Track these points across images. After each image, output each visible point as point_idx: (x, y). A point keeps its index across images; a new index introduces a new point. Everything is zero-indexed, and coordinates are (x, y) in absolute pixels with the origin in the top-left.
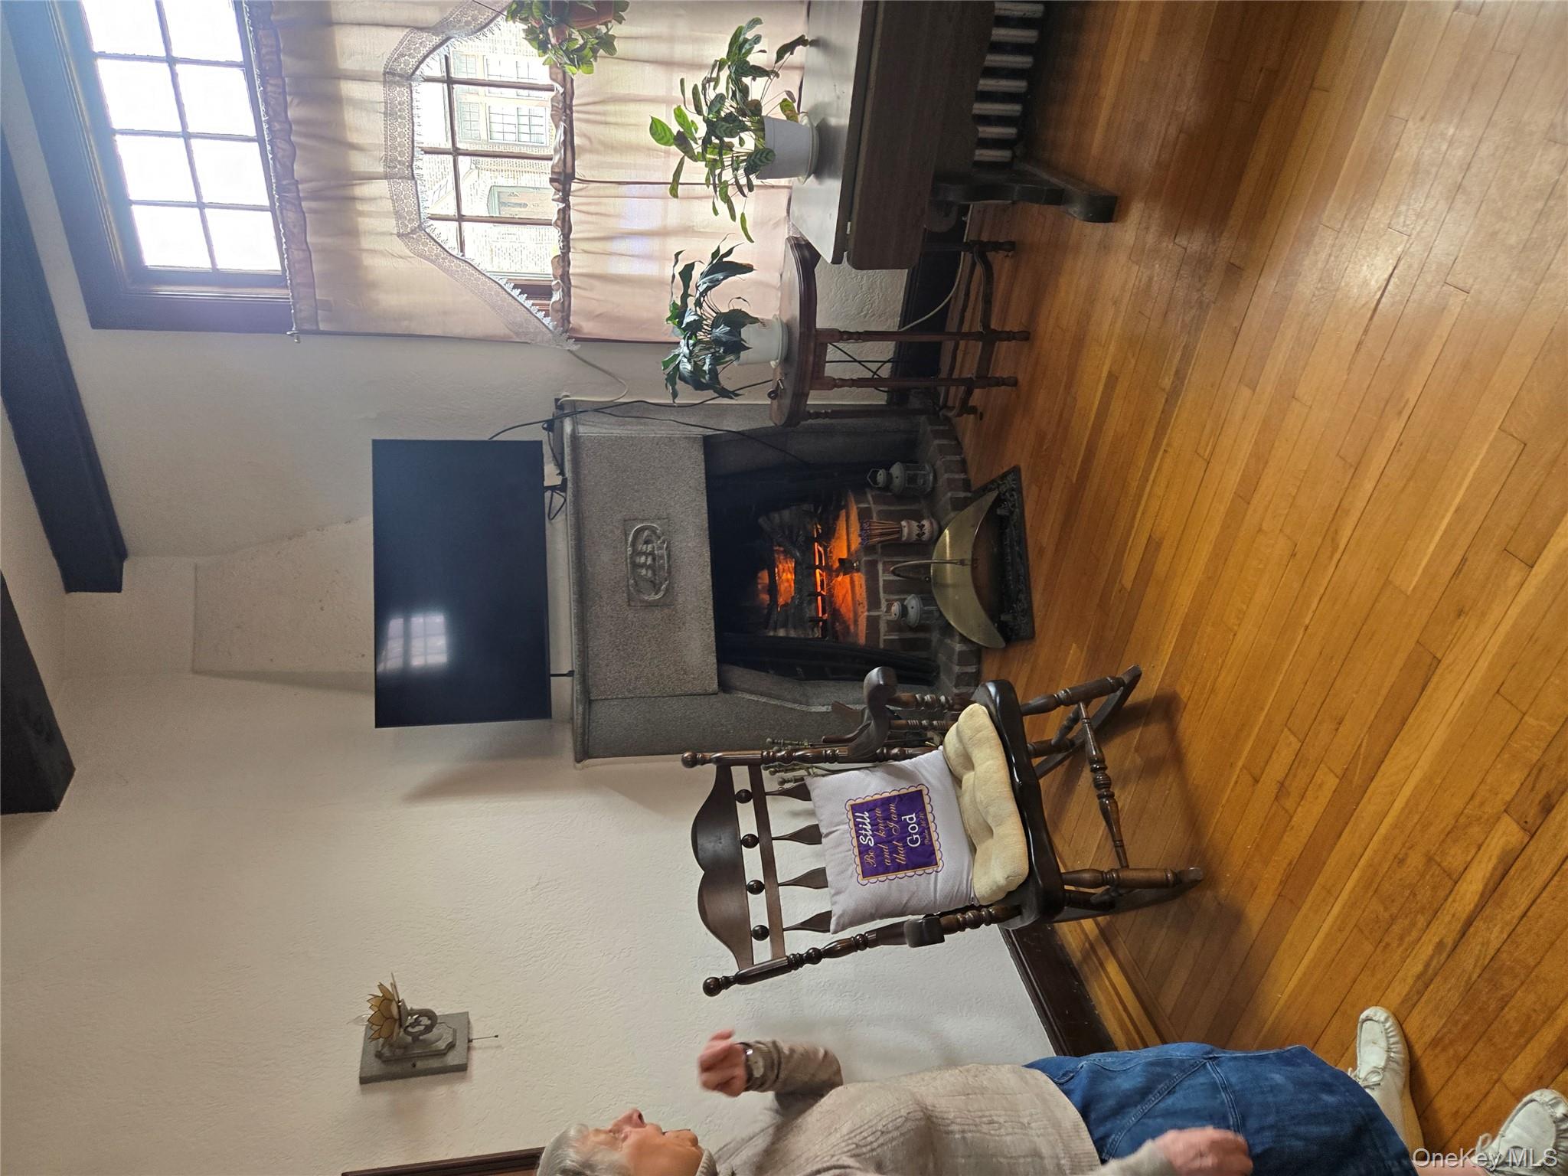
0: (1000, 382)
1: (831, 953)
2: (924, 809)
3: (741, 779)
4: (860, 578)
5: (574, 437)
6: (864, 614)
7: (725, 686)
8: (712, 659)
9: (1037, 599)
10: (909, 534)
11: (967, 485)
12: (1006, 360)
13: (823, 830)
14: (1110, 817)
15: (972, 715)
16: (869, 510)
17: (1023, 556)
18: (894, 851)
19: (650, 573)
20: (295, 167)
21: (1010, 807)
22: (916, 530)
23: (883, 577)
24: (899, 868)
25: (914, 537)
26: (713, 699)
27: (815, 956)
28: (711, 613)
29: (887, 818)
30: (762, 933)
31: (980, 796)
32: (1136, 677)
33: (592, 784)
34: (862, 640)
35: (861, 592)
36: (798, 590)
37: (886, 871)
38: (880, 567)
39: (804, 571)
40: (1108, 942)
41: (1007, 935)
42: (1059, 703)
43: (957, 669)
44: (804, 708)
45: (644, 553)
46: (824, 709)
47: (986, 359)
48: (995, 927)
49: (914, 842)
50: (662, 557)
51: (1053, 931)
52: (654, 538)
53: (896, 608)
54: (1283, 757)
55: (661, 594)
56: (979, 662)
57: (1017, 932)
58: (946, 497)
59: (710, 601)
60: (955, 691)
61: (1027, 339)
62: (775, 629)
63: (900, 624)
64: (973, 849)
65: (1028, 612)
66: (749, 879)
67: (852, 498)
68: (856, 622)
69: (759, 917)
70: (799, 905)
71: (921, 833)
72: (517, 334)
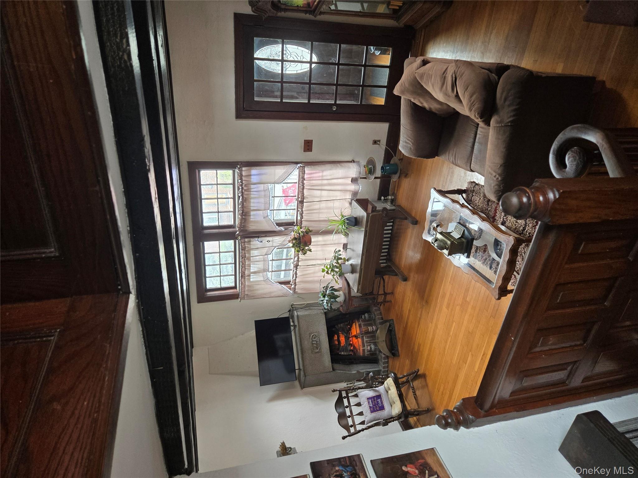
0: (388, 302)
1: (366, 429)
2: (381, 398)
3: (344, 394)
4: (360, 340)
5: (298, 316)
6: (361, 348)
7: (334, 369)
8: (331, 364)
9: (399, 349)
10: (371, 330)
11: (382, 319)
12: (388, 298)
13: (362, 404)
14: (416, 398)
15: (389, 380)
16: (361, 324)
17: (396, 338)
18: (376, 407)
19: (316, 345)
20: (246, 272)
21: (398, 398)
22: (372, 329)
23: (365, 340)
24: (378, 411)
25: (372, 331)
26: (332, 373)
27: (363, 430)
28: (329, 353)
29: (374, 401)
30: (352, 426)
31: (392, 396)
32: (418, 370)
33: (306, 394)
34: (361, 354)
35: (360, 343)
36: (346, 343)
37: (375, 411)
38: (364, 337)
39: (347, 338)
40: (418, 421)
41: (399, 422)
42: (405, 376)
43: (383, 361)
44: (351, 372)
45: (314, 341)
46: (355, 372)
47: (385, 298)
48: (397, 421)
49: (380, 405)
50: (318, 341)
51: (408, 420)
52: (316, 337)
53: (369, 348)
54: (442, 388)
55: (318, 350)
56: (388, 359)
57: (401, 422)
58: (378, 321)
59: (329, 350)
60: (383, 366)
61: (393, 294)
62: (341, 352)
63: (371, 350)
64: (391, 406)
65: (398, 350)
66: (347, 415)
67: (357, 322)
68: (359, 349)
69: (350, 423)
70: (358, 419)
71: (381, 403)
72: (285, 295)
